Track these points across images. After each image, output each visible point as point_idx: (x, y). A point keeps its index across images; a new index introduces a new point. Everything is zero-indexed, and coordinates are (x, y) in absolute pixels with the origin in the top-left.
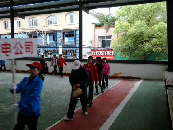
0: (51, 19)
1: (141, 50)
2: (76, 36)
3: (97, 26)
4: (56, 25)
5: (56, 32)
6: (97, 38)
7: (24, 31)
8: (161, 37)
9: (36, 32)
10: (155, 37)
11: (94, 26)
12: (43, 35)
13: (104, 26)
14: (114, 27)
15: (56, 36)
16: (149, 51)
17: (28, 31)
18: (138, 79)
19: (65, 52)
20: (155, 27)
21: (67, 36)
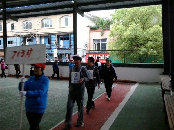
0: (46, 21)
1: (137, 54)
2: (71, 39)
3: (92, 29)
4: (51, 27)
5: (51, 35)
6: (92, 41)
7: (18, 34)
8: (156, 40)
9: (30, 35)
10: (151, 41)
11: (89, 29)
12: (38, 38)
13: (100, 30)
14: (109, 30)
15: (51, 39)
16: (145, 54)
17: (22, 34)
18: (134, 83)
19: (60, 56)
20: (150, 31)
21: (62, 39)
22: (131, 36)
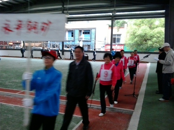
1: (145, 46)
2: (91, 34)
5: (74, 30)
8: (159, 37)
10: (155, 37)
13: (116, 27)
14: (123, 28)
15: (75, 33)
16: (151, 46)
20: (155, 31)
21: (84, 33)
22: (142, 34)
